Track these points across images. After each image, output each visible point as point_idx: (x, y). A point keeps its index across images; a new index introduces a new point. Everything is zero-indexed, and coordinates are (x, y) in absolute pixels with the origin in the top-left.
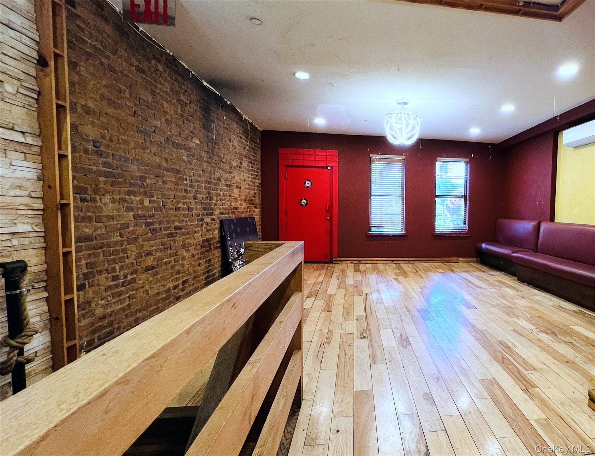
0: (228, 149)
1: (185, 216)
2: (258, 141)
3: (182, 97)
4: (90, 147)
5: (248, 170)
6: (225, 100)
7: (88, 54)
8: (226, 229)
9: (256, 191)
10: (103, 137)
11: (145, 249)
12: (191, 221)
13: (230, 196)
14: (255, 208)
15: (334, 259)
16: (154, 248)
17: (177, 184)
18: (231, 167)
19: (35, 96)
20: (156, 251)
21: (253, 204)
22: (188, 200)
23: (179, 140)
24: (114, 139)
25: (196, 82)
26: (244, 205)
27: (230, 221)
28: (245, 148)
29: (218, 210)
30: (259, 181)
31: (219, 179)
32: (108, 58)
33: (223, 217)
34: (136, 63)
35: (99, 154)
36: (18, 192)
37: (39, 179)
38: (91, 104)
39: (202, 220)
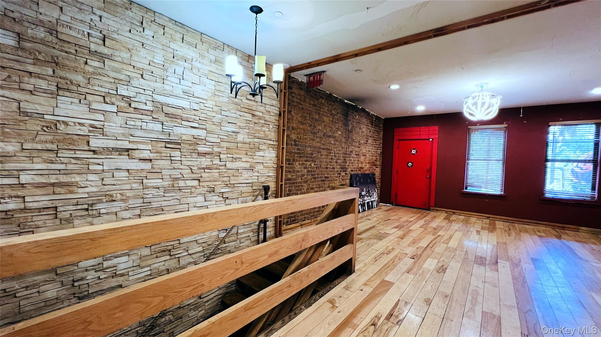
0: (358, 134)
1: (330, 171)
2: (381, 125)
3: (333, 112)
4: (293, 143)
5: (372, 145)
6: (358, 106)
7: (295, 106)
8: (353, 179)
9: (377, 157)
10: (298, 138)
11: (310, 186)
12: (333, 174)
13: (358, 161)
14: (377, 167)
15: (431, 208)
16: (315, 186)
17: (327, 155)
18: (360, 144)
19: (277, 127)
20: (315, 188)
21: (375, 165)
22: (332, 164)
23: (330, 134)
24: (302, 138)
25: (341, 102)
26: (368, 166)
27: (357, 175)
28: (370, 132)
29: (350, 169)
30: (381, 151)
31: (352, 152)
32: (302, 105)
33: (353, 173)
34: (312, 103)
35: (296, 145)
36: (271, 162)
37: (276, 157)
38: (294, 126)
39: (340, 174)
